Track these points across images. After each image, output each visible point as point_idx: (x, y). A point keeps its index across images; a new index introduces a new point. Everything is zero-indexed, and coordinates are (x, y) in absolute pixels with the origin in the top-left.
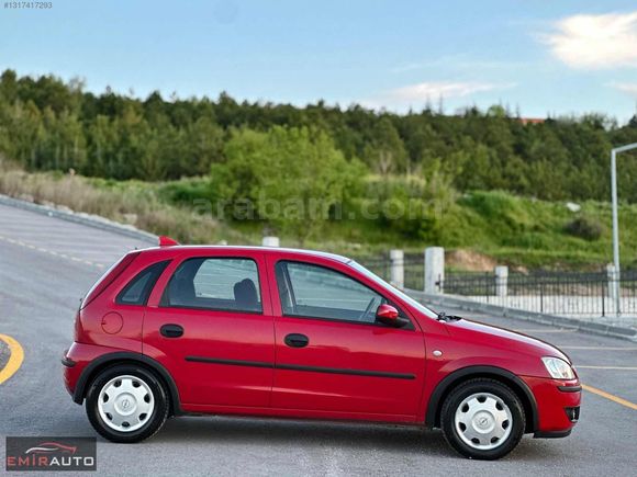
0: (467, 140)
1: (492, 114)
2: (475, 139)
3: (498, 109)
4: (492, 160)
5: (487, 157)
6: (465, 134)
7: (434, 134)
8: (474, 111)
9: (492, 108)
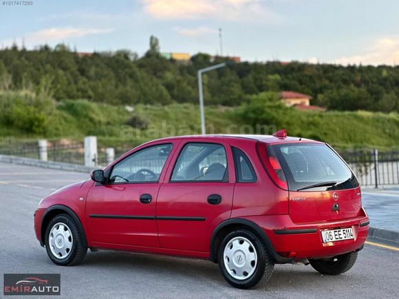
0: (48, 66)
1: (58, 49)
2: (53, 66)
3: (62, 46)
4: (68, 80)
5: (65, 78)
6: (47, 63)
7: (26, 62)
8: (46, 48)
9: (58, 46)
